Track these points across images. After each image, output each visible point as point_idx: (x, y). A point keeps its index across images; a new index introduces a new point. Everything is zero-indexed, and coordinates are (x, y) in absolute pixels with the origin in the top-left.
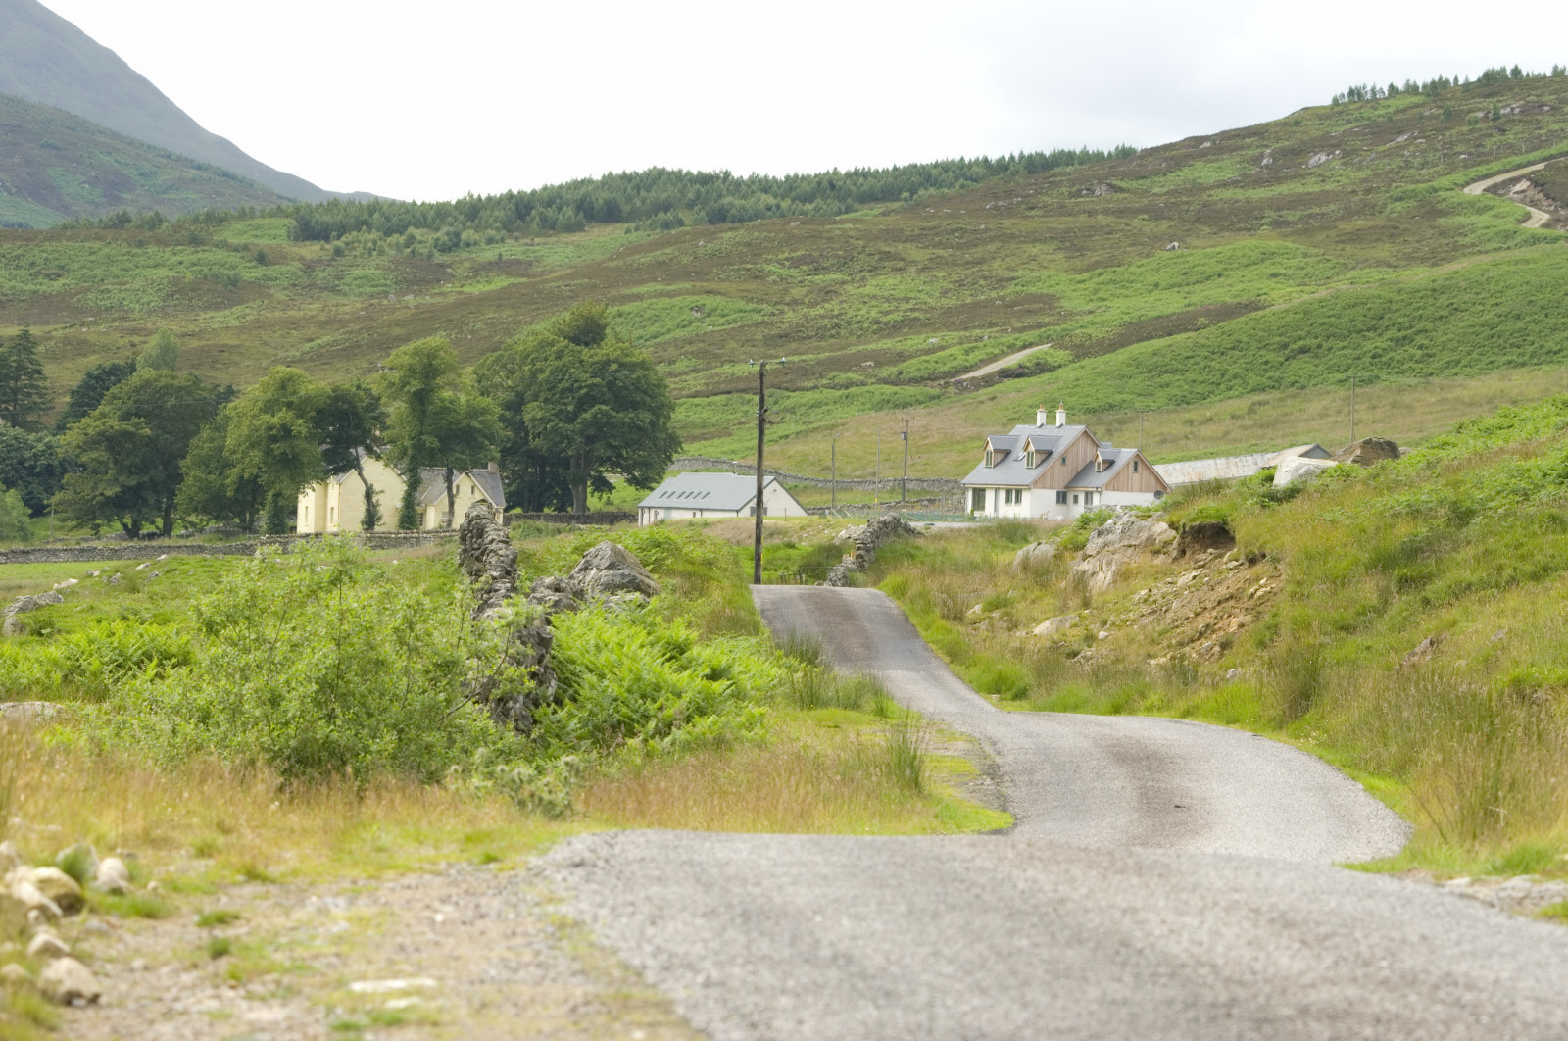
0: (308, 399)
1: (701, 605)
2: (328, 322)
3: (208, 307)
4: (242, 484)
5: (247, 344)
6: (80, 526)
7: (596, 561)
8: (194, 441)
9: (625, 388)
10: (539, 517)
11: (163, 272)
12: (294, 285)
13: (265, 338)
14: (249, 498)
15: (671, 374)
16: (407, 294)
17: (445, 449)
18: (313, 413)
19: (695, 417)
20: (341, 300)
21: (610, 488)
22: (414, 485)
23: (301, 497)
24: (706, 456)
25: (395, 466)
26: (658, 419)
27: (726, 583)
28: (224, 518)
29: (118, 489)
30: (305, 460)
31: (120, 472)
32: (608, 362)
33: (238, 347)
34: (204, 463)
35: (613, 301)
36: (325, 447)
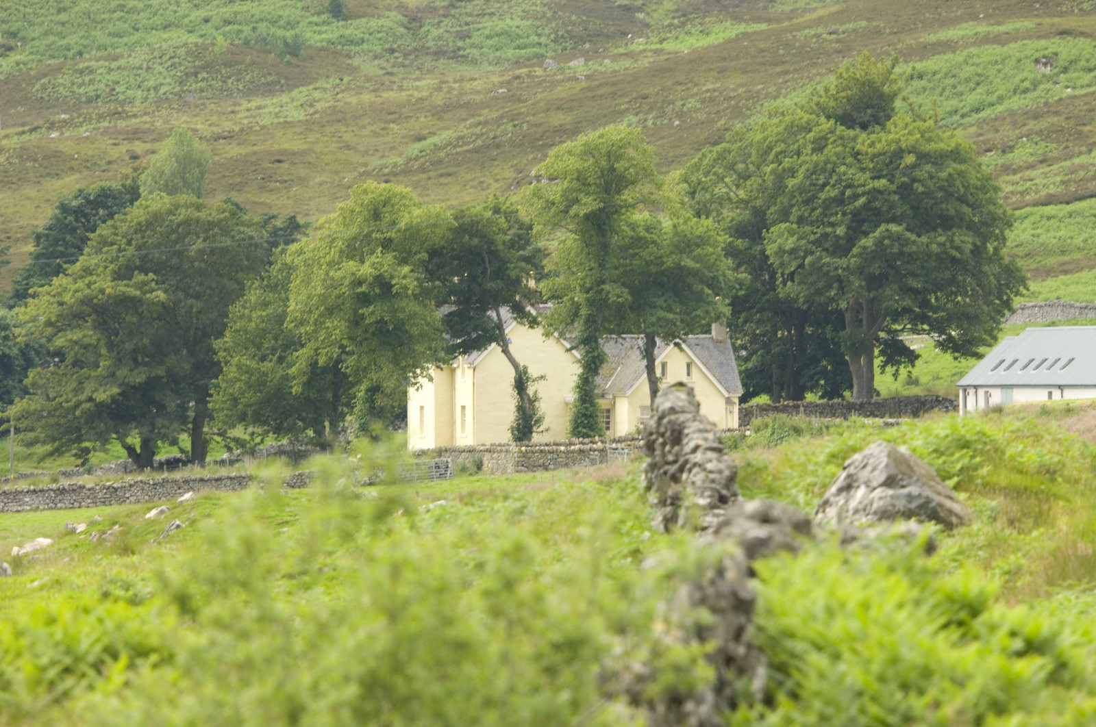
0: (412, 233)
1: (1038, 540)
2: (448, 107)
3: (253, 90)
4: (315, 373)
5: (318, 148)
6: (57, 453)
7: (864, 475)
8: (235, 309)
9: (929, 194)
10: (796, 407)
11: (179, 37)
12: (392, 51)
13: (347, 137)
14: (329, 396)
15: (1007, 169)
16: (574, 57)
17: (639, 304)
18: (425, 256)
19: (1049, 237)
20: (466, 70)
21: (912, 357)
22: (593, 365)
23: (411, 391)
24: (1067, 300)
25: (562, 335)
26: (984, 243)
27: (1079, 501)
28: (290, 430)
29: (116, 390)
30: (415, 331)
31: (119, 362)
32: (899, 153)
33: (302, 153)
34: (253, 343)
35: (908, 54)
36: (446, 309)
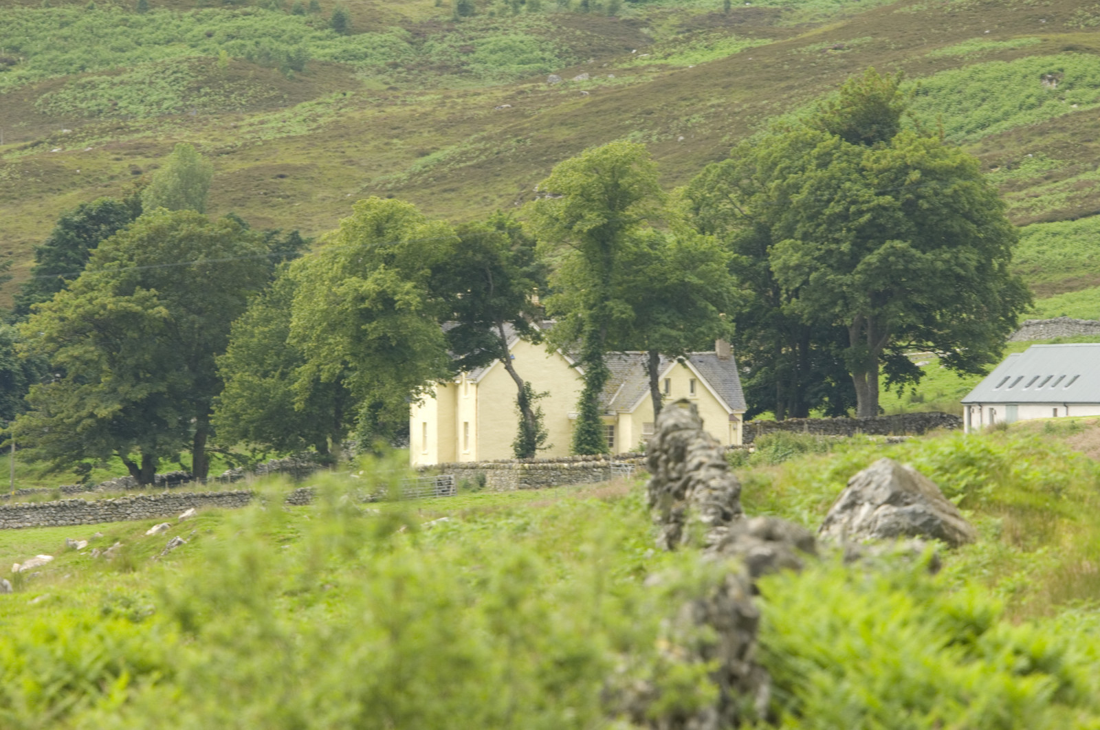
0: (416, 249)
1: (1043, 558)
2: (452, 123)
3: (256, 105)
4: (317, 389)
5: (320, 163)
6: (58, 469)
7: (868, 492)
8: (237, 325)
9: (933, 211)
10: (800, 424)
11: (181, 51)
12: (395, 66)
13: (350, 152)
14: (332, 412)
15: (1012, 186)
16: (578, 72)
17: (644, 321)
18: (428, 272)
19: (1054, 254)
20: (470, 85)
21: (917, 374)
22: (596, 381)
23: (414, 407)
24: (1073, 317)
25: (565, 352)
26: (989, 260)
27: (1083, 519)
28: (292, 446)
29: (117, 407)
30: (417, 347)
31: (120, 377)
32: (905, 169)
33: (305, 168)
34: (256, 359)
35: (913, 70)
36: (450, 325)
